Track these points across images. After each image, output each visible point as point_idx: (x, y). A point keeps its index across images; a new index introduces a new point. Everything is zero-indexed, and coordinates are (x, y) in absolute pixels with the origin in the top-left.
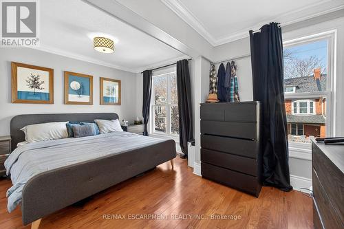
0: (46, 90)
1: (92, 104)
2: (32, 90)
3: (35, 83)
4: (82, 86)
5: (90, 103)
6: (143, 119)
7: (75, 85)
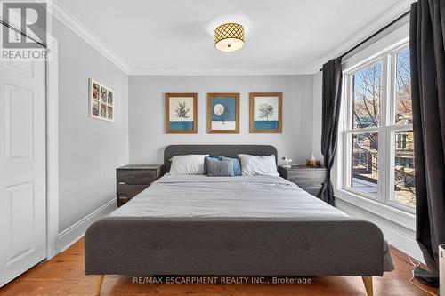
0: (191, 119)
1: (238, 133)
2: (181, 119)
3: (182, 113)
4: (226, 110)
5: (236, 132)
6: (322, 158)
7: (219, 109)
